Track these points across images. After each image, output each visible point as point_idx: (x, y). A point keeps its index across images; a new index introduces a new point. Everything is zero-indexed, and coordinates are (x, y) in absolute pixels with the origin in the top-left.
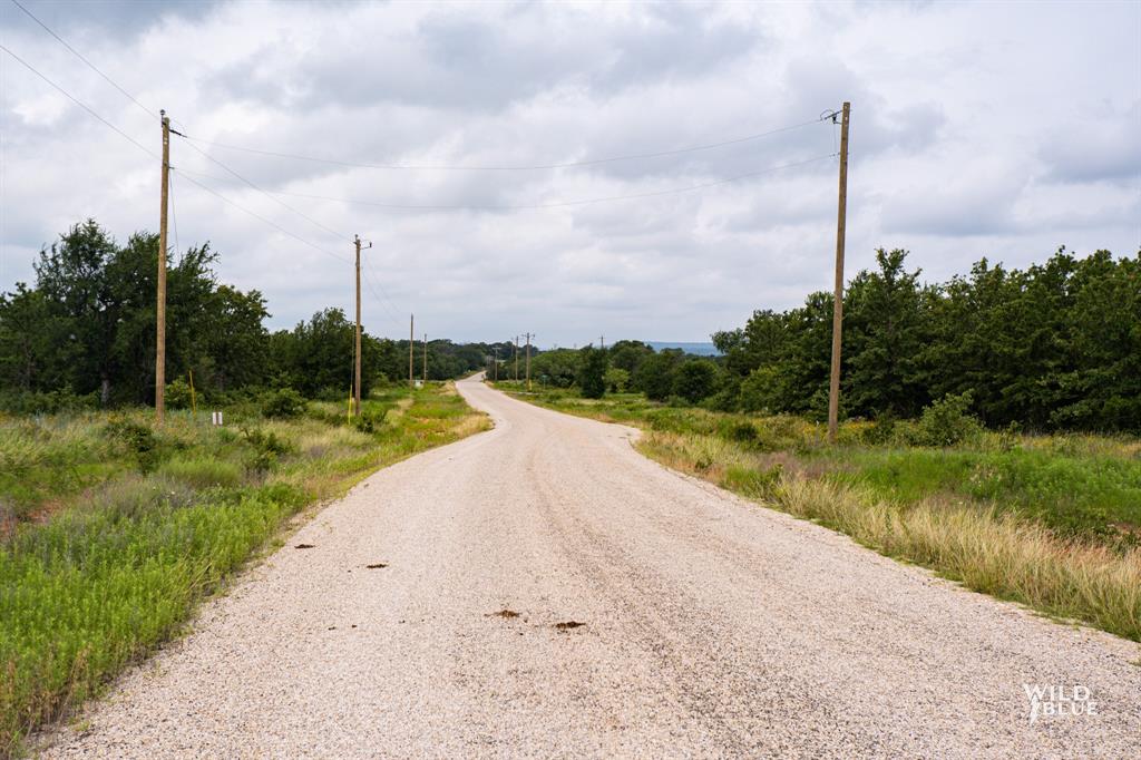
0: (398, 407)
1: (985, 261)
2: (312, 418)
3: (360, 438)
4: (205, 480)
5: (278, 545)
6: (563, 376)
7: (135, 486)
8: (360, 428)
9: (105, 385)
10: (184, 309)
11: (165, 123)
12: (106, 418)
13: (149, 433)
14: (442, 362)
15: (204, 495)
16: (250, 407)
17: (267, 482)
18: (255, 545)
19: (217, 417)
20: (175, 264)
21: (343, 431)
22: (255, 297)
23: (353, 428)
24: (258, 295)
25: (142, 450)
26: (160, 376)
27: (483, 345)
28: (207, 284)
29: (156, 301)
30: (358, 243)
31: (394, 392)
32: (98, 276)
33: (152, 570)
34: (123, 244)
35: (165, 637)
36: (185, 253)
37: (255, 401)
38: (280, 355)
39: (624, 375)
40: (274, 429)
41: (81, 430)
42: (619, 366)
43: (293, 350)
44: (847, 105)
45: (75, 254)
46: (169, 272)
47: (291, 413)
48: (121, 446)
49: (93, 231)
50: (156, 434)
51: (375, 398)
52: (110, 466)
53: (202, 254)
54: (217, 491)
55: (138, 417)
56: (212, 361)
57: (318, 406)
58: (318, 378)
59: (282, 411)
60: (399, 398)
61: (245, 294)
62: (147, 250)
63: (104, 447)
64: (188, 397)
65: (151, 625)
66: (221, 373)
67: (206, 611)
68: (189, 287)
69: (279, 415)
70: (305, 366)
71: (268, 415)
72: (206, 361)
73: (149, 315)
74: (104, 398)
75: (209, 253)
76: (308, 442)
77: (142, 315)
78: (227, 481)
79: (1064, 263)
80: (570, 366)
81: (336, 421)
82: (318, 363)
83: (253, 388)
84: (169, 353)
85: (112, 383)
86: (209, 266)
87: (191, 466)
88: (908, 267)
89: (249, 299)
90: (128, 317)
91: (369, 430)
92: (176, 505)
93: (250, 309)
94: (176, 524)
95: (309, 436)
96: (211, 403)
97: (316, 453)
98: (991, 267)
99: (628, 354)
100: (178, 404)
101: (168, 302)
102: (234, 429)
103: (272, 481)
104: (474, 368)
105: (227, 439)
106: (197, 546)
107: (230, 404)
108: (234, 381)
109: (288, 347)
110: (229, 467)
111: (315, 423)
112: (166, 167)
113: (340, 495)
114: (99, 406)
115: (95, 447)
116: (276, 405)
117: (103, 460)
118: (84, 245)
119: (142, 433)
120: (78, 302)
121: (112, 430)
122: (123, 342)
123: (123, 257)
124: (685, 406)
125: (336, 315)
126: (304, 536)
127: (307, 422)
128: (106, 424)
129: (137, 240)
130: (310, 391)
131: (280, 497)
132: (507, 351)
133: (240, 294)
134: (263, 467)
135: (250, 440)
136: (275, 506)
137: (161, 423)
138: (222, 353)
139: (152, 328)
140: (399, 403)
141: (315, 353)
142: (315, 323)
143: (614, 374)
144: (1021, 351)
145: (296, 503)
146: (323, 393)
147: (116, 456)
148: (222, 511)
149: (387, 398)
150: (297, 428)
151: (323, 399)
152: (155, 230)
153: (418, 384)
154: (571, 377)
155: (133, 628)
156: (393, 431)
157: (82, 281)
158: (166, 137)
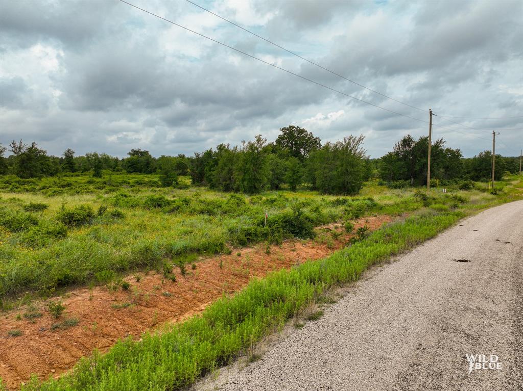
0: (511, 184)
2: (476, 189)
3: (491, 196)
4: (441, 210)
5: (456, 225)
7: (425, 210)
8: (492, 193)
9: (412, 179)
10: (435, 158)
11: (431, 113)
12: (415, 191)
13: (426, 196)
15: (440, 213)
16: (456, 186)
17: (456, 211)
18: (450, 225)
19: (445, 190)
20: (433, 144)
21: (485, 194)
22: (458, 151)
23: (489, 193)
24: (459, 150)
25: (424, 200)
26: (429, 176)
28: (442, 150)
29: (427, 156)
30: (494, 133)
31: (513, 177)
32: (411, 150)
33: (430, 226)
34: (417, 140)
35: (432, 237)
36: (436, 141)
37: (457, 183)
38: (468, 166)
40: (462, 194)
41: (409, 194)
43: (472, 165)
45: (404, 144)
46: (431, 147)
47: (468, 188)
48: (419, 199)
49: (409, 138)
50: (428, 196)
51: (504, 180)
52: (417, 204)
53: (441, 141)
54: (443, 212)
55: (423, 190)
56: (444, 170)
57: (479, 184)
58: (481, 174)
59: (465, 187)
60: (514, 180)
61: (455, 150)
62: (424, 142)
63: (415, 199)
64: (436, 184)
65: (430, 235)
66: (447, 174)
67: (440, 235)
68: (437, 151)
69: (464, 189)
70: (476, 170)
71: (461, 189)
72: (442, 170)
73: (425, 160)
74: (412, 183)
75: (443, 141)
77: (423, 160)
78: (445, 210)
81: (484, 190)
82: (481, 169)
83: (457, 179)
84: (431, 170)
85: (414, 179)
86: (443, 145)
87: (437, 206)
89: (456, 152)
90: (419, 160)
91: (495, 194)
92: (434, 215)
93: (455, 155)
94: (434, 219)
95: (474, 196)
96: (443, 185)
97: (474, 202)
100: (433, 186)
101: (431, 157)
102: (449, 194)
105: (447, 197)
106: (438, 223)
107: (449, 185)
108: (450, 177)
109: (470, 164)
110: (446, 207)
111: (476, 191)
112: (431, 124)
113: (474, 215)
114: (411, 186)
115: (413, 199)
116: (463, 186)
117: (415, 202)
118: (407, 142)
119: (424, 196)
120: (405, 157)
121: (416, 195)
122: (417, 168)
123: (417, 144)
126: (462, 224)
127: (474, 191)
128: (414, 193)
129: (421, 139)
130: (477, 178)
131: (457, 215)
133: (453, 151)
134: (455, 206)
135: (454, 197)
136: (456, 217)
137: (429, 192)
138: (447, 168)
139: (426, 164)
140: (513, 182)
141: (480, 166)
142: (480, 156)
145: (461, 216)
146: (482, 179)
147: (418, 201)
148: (443, 217)
149: (509, 180)
150: (469, 193)
151: (482, 182)
152: (427, 135)
155: (428, 235)
157: (406, 151)
158: (431, 116)
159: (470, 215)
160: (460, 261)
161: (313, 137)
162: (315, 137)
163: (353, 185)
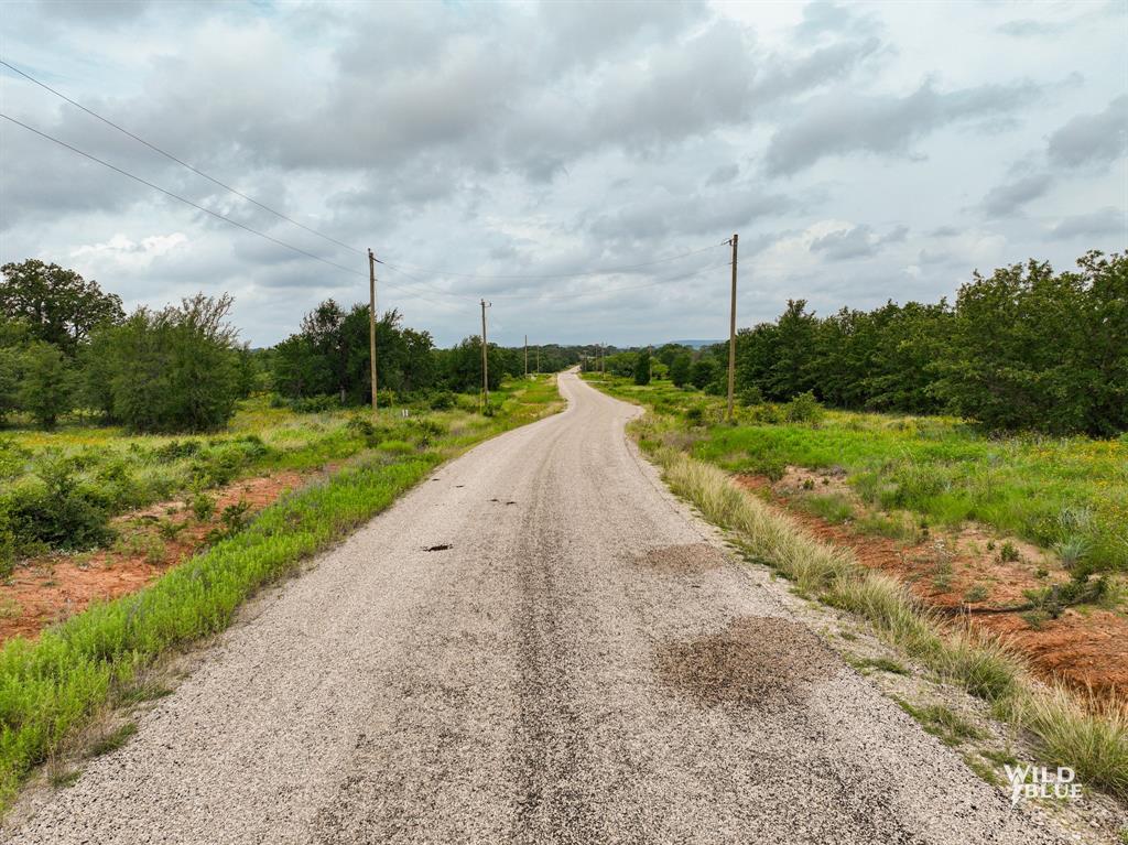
0: (514, 397)
1: (846, 308)
2: (459, 408)
3: (483, 420)
4: (399, 451)
5: (427, 479)
6: (626, 369)
7: (369, 455)
8: (485, 414)
9: (343, 392)
10: (385, 348)
11: (371, 256)
12: (348, 416)
13: (370, 425)
14: (551, 360)
15: (398, 459)
16: (425, 403)
17: (426, 451)
18: (417, 480)
19: (405, 412)
20: (379, 319)
21: (475, 417)
22: (425, 335)
23: (481, 415)
24: (428, 333)
25: (367, 434)
26: (374, 386)
27: (579, 347)
28: (397, 333)
29: (370, 344)
30: (483, 304)
31: (516, 384)
32: (336, 332)
33: (379, 487)
34: (349, 312)
35: (384, 508)
36: (384, 314)
37: (427, 398)
38: (444, 365)
39: (664, 368)
40: (436, 418)
41: (337, 424)
42: (663, 362)
43: (451, 362)
44: (736, 236)
45: (323, 319)
46: (376, 325)
47: (446, 406)
48: (357, 433)
49: (332, 305)
50: (374, 425)
51: (502, 390)
52: (354, 443)
53: (393, 315)
54: (403, 456)
55: (365, 415)
56: (402, 373)
57: (465, 398)
58: (467, 379)
59: (441, 405)
60: (518, 389)
61: (420, 333)
62: (363, 314)
63: (349, 433)
64: (389, 400)
65: (380, 504)
66: (408, 381)
67: (398, 502)
68: (388, 335)
69: (439, 408)
70: (459, 372)
71: (433, 408)
72: (399, 373)
73: (366, 353)
74: (343, 400)
75: (398, 315)
76: (457, 424)
77: (362, 353)
78: (407, 452)
79: (892, 309)
80: (630, 363)
81: (472, 410)
82: (466, 370)
83: (427, 390)
84: (378, 373)
85: (347, 391)
86: (398, 322)
87: (392, 444)
88: (807, 310)
90: (354, 353)
91: (491, 415)
92: (386, 464)
93: (421, 342)
94: (386, 472)
95: (456, 421)
96: (403, 402)
97: (457, 432)
98: (850, 312)
99: (670, 354)
100: (384, 404)
101: (377, 346)
102: (414, 419)
103: (428, 451)
104: (573, 363)
105: (410, 425)
106: (393, 480)
107: (412, 401)
108: (415, 385)
109: (448, 360)
110: (408, 445)
111: (460, 412)
112: (372, 280)
114: (342, 405)
115: (346, 434)
116: (438, 402)
117: (349, 439)
118: (327, 313)
119: (367, 425)
120: (326, 346)
121: (351, 424)
122: (351, 368)
123: (349, 319)
124: (692, 391)
125: (476, 339)
126: (437, 476)
127: (456, 412)
128: (348, 421)
129: (356, 308)
130: (460, 387)
131: (429, 460)
132: (595, 351)
133: (416, 334)
134: (425, 443)
135: (422, 426)
136: (426, 463)
137: (376, 418)
138: (407, 368)
139: (368, 359)
140: (516, 393)
141: (464, 364)
142: (464, 345)
143: (658, 367)
144: (858, 364)
145: (436, 461)
146: (469, 389)
147: (356, 438)
148: (404, 467)
149: (510, 389)
150: (449, 415)
151: (469, 393)
152: (367, 301)
153: (533, 378)
154: (631, 370)
155: (375, 504)
156: (506, 414)
157: (328, 334)
158: (371, 263)
159: (450, 458)
160: (434, 549)
161: (100, 294)
162: (105, 294)
163: (212, 408)
